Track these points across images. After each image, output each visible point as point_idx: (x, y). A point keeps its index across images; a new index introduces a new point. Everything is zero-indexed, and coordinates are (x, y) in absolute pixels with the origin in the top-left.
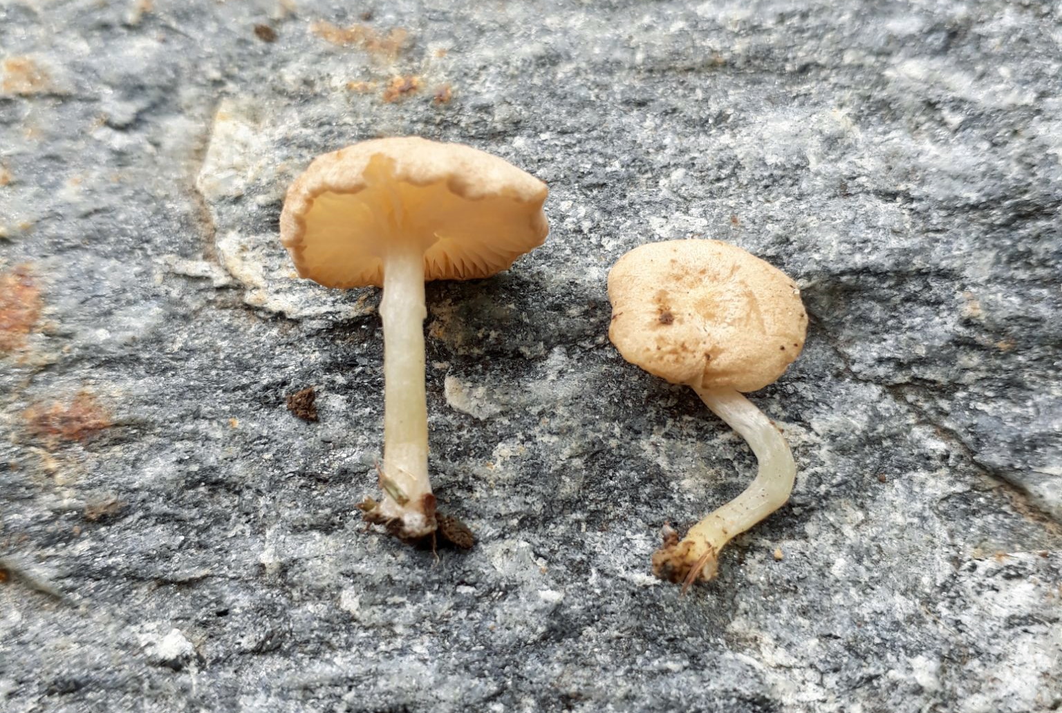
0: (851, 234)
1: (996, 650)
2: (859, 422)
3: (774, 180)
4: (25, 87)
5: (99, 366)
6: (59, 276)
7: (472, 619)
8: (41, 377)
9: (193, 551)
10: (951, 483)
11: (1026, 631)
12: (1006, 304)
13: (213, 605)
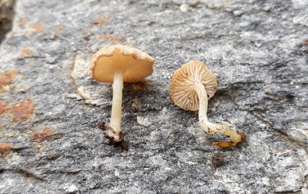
0: (235, 74)
1: (283, 175)
2: (242, 120)
3: (215, 63)
4: (26, 55)
5: (50, 121)
6: (39, 100)
7: (148, 176)
8: (35, 125)
9: (76, 164)
10: (268, 134)
11: (291, 169)
12: (276, 88)
13: (82, 178)
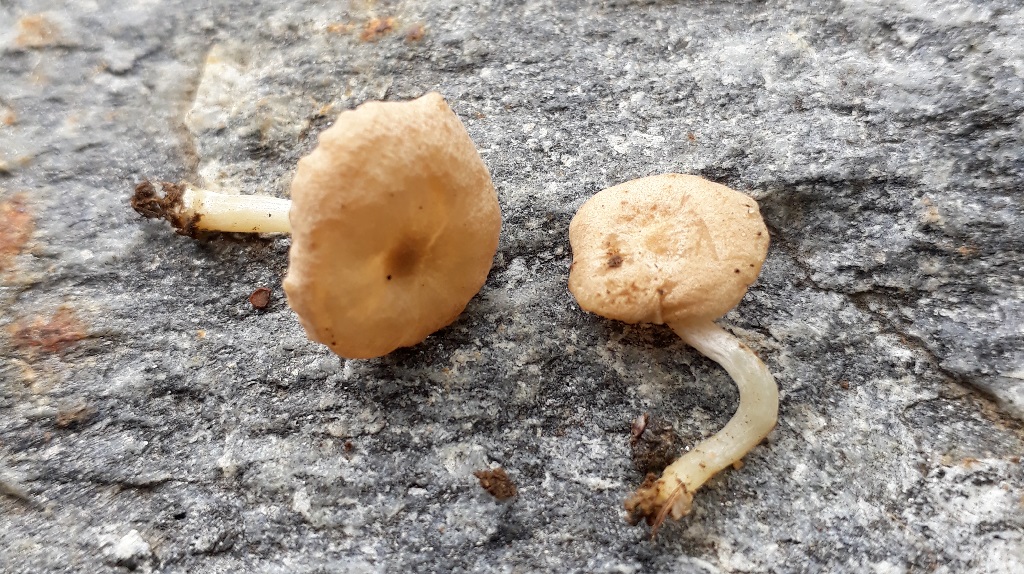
0: (806, 145)
1: (966, 556)
2: (819, 328)
3: (731, 98)
5: (81, 284)
6: (52, 203)
7: (422, 521)
8: (26, 295)
9: (155, 456)
10: (917, 391)
11: (997, 537)
12: (966, 210)
13: (172, 508)
